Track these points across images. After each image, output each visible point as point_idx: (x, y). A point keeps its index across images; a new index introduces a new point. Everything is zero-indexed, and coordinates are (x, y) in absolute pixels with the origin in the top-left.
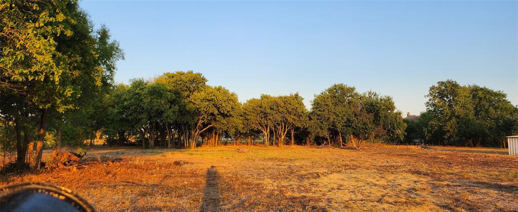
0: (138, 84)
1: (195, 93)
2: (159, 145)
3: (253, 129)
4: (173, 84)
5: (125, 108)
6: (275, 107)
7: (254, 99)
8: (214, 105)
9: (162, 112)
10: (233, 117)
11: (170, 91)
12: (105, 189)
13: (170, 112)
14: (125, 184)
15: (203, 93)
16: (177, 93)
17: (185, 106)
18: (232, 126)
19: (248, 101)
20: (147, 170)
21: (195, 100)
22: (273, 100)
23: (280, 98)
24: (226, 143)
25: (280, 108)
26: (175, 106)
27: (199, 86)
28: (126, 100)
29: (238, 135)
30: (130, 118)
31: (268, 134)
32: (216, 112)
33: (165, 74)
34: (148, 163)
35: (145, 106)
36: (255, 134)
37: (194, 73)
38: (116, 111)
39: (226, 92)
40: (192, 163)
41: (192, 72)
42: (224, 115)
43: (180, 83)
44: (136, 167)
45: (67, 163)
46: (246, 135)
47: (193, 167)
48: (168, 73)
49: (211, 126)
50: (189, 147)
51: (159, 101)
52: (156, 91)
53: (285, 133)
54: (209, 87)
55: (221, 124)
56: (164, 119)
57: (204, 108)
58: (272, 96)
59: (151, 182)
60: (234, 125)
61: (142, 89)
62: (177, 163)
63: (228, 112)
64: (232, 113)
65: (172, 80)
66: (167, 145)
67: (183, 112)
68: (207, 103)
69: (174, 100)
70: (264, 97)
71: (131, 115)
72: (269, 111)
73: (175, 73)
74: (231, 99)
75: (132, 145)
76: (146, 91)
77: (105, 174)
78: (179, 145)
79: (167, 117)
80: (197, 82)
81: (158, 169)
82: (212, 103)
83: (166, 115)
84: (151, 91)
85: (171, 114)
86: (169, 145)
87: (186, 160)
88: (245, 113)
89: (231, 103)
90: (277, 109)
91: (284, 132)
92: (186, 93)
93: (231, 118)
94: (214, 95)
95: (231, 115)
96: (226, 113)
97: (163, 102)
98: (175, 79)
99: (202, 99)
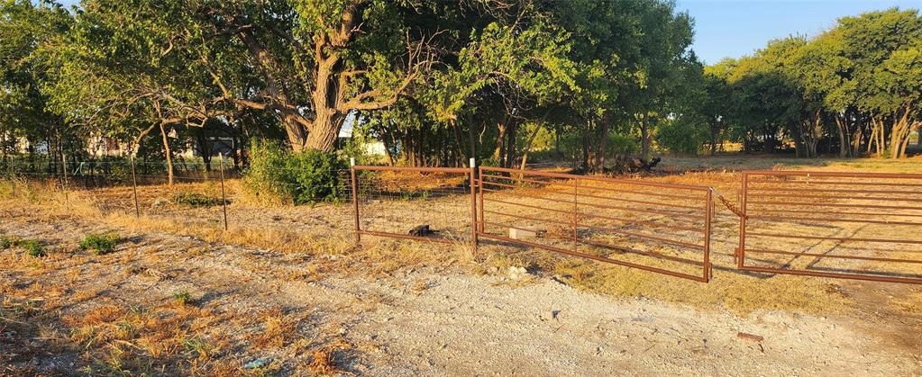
2: (824, 152)
4: (850, 41)
9: (824, 94)
11: (841, 54)
13: (839, 93)
16: (855, 56)
21: (895, 66)
26: (850, 79)
27: (910, 37)
30: (768, 107)
33: (839, 20)
38: (743, 96)
41: (897, 9)
43: (863, 36)
48: (845, 19)
50: (886, 155)
65: (849, 32)
69: (850, 71)
71: (770, 101)
73: (857, 16)
79: (832, 102)
83: (828, 99)
85: (840, 95)
86: (843, 152)
92: (879, 55)
98: (853, 30)
99: (909, 63)
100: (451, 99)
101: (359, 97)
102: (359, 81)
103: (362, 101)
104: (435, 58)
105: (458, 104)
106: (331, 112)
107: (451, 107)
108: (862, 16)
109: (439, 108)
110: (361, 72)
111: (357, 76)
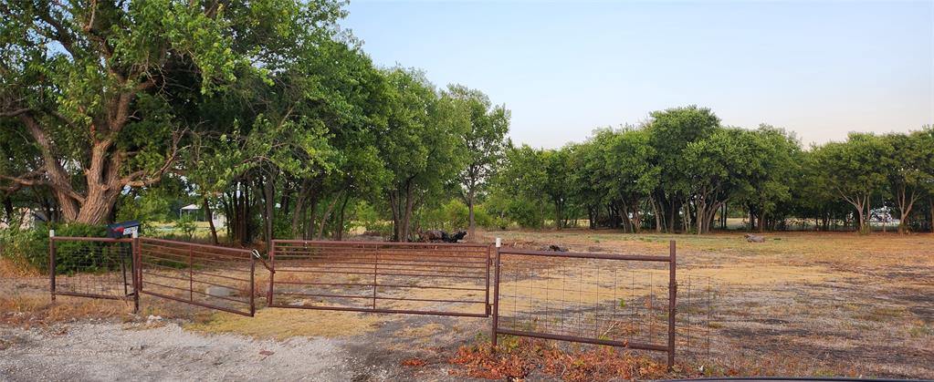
0: (605, 137)
5: (588, 172)
7: (832, 144)
8: (720, 161)
13: (645, 178)
23: (890, 137)
25: (883, 158)
28: (589, 160)
30: (595, 187)
38: (575, 177)
48: (656, 113)
53: (909, 209)
65: (657, 124)
69: (657, 158)
70: (856, 138)
71: (596, 182)
79: (643, 184)
82: (716, 159)
98: (660, 122)
101: (132, 175)
103: (134, 179)
106: (103, 188)
108: (667, 111)
111: (130, 157)
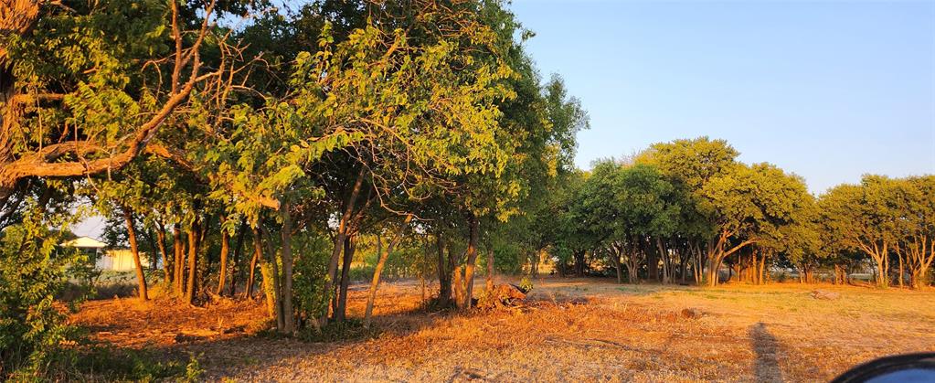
0: (606, 169)
1: (713, 179)
2: (645, 278)
3: (846, 251)
4: (669, 165)
5: (585, 210)
6: (899, 202)
7: (845, 186)
8: (753, 200)
9: (651, 217)
10: (798, 224)
11: (663, 178)
12: (572, 351)
13: (664, 217)
14: (602, 343)
15: (728, 178)
16: (675, 181)
17: (693, 205)
18: (796, 243)
19: (830, 190)
20: (634, 321)
21: (713, 193)
22: (892, 186)
23: (913, 180)
24: (781, 279)
26: (673, 204)
27: (722, 165)
28: (585, 197)
29: (812, 261)
30: (594, 228)
31: (884, 262)
32: (759, 215)
33: (653, 146)
34: (634, 309)
35: (619, 207)
36: (850, 260)
37: (711, 140)
38: (570, 216)
39: (777, 175)
40: (718, 315)
41: (707, 139)
42: (776, 221)
43: (681, 161)
44: (614, 315)
45: (507, 301)
46: (827, 263)
47: (723, 323)
48: (659, 145)
49: (748, 242)
50: (705, 283)
51: (643, 196)
52: (638, 180)
54: (741, 166)
55: (771, 238)
56: (653, 230)
57: (733, 207)
58: (892, 177)
59: (647, 346)
60: (801, 241)
61: (613, 177)
62: (689, 313)
63: (786, 214)
64: (794, 216)
65: (666, 157)
66: (662, 276)
67: (690, 215)
68: (739, 198)
69: (672, 195)
70: (871, 181)
72: (884, 209)
73: (671, 143)
74: (792, 187)
75: (598, 276)
76: (620, 180)
77: (566, 324)
78: (684, 279)
79: (659, 226)
80: (716, 157)
81: (654, 321)
82: (748, 197)
83: (657, 221)
84: (628, 180)
85: (666, 220)
86: (666, 278)
87: (705, 308)
88: (825, 217)
89: (792, 194)
90: (905, 205)
91: (927, 255)
92: (694, 181)
93: (792, 226)
94: (753, 182)
95: (791, 221)
96: (780, 215)
97: (651, 199)
98: (671, 154)
99: (727, 190)
100: (270, 163)
101: (43, 152)
102: (48, 115)
103: (52, 159)
104: (237, 80)
105: (285, 176)
107: (267, 183)
108: (677, 142)
109: (239, 183)
110: (54, 96)
111: (44, 104)
